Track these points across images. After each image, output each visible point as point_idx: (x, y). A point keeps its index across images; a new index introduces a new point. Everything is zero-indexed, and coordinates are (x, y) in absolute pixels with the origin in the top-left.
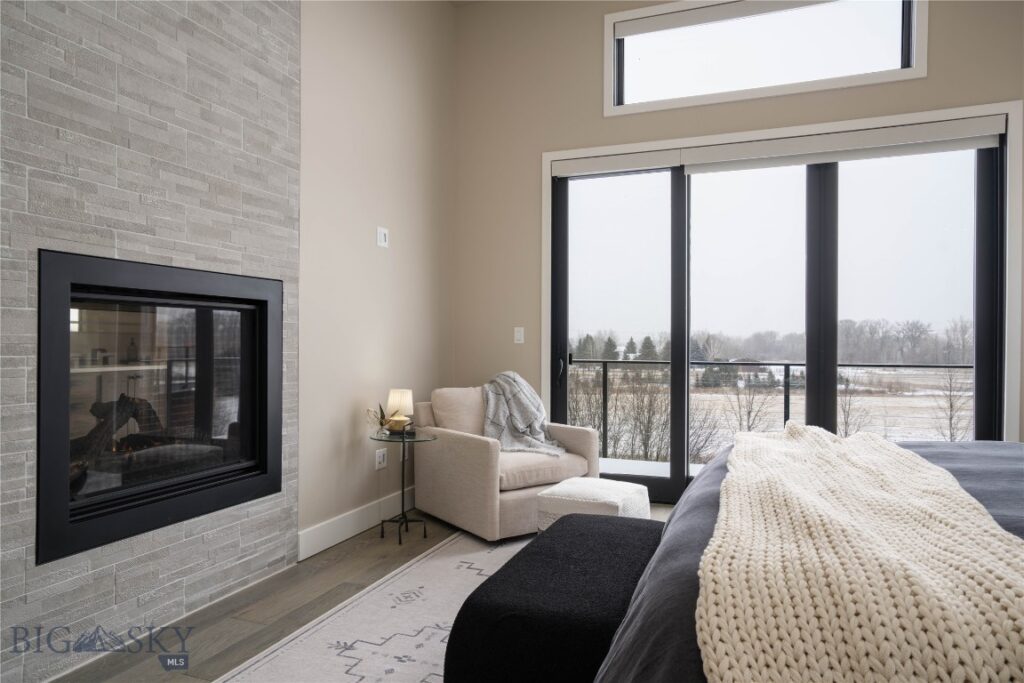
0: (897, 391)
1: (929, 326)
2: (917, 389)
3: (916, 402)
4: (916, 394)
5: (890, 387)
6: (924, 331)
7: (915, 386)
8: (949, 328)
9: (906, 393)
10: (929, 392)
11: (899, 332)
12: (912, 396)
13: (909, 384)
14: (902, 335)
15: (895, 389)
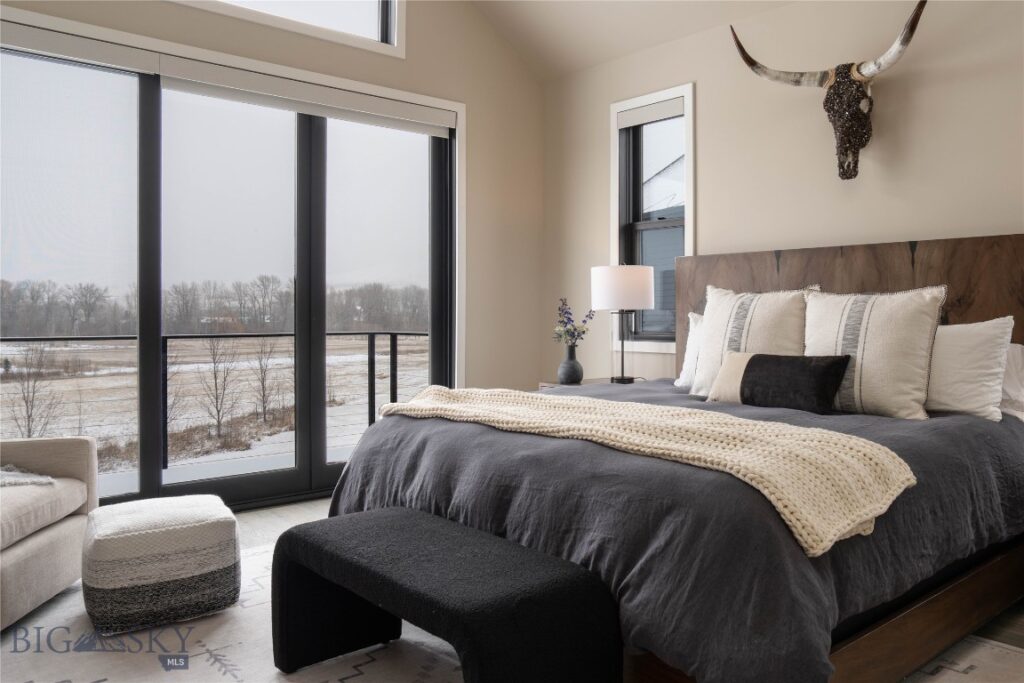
0: (75, 371)
1: (106, 290)
2: (100, 367)
3: (100, 383)
4: (99, 373)
5: (66, 366)
6: (100, 297)
7: (97, 363)
8: (130, 294)
9: (87, 373)
10: (115, 370)
11: (69, 298)
12: (94, 376)
13: (90, 362)
14: (73, 301)
15: (74, 369)
